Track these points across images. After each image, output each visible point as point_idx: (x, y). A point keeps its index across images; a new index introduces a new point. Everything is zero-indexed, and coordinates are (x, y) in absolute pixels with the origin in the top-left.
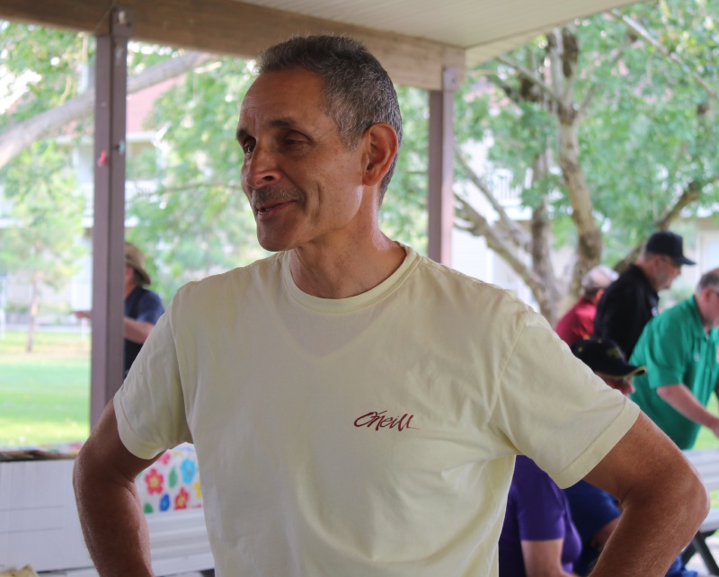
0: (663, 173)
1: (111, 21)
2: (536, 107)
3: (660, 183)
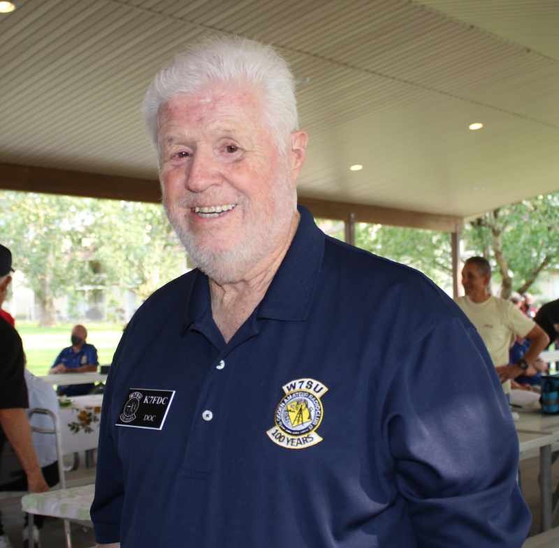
0: (535, 254)
1: (349, 217)
2: (484, 228)
3: (534, 258)
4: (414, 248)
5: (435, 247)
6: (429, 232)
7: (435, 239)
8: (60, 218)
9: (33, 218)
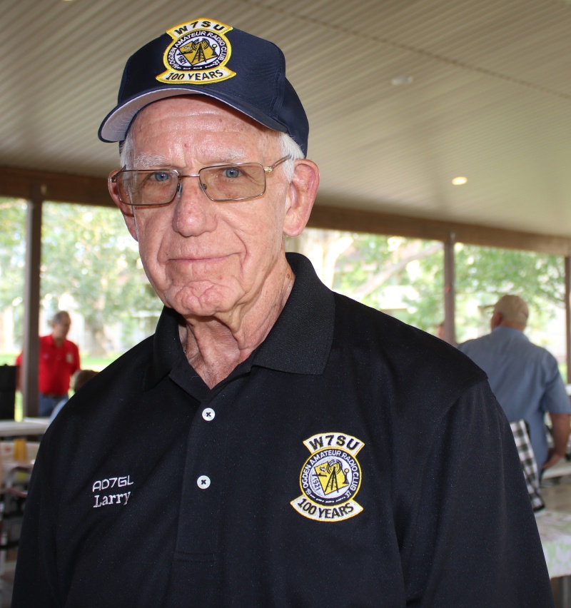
1: (449, 238)
4: (516, 274)
5: (539, 272)
6: (532, 255)
7: (539, 265)
8: (115, 236)
9: (87, 236)
